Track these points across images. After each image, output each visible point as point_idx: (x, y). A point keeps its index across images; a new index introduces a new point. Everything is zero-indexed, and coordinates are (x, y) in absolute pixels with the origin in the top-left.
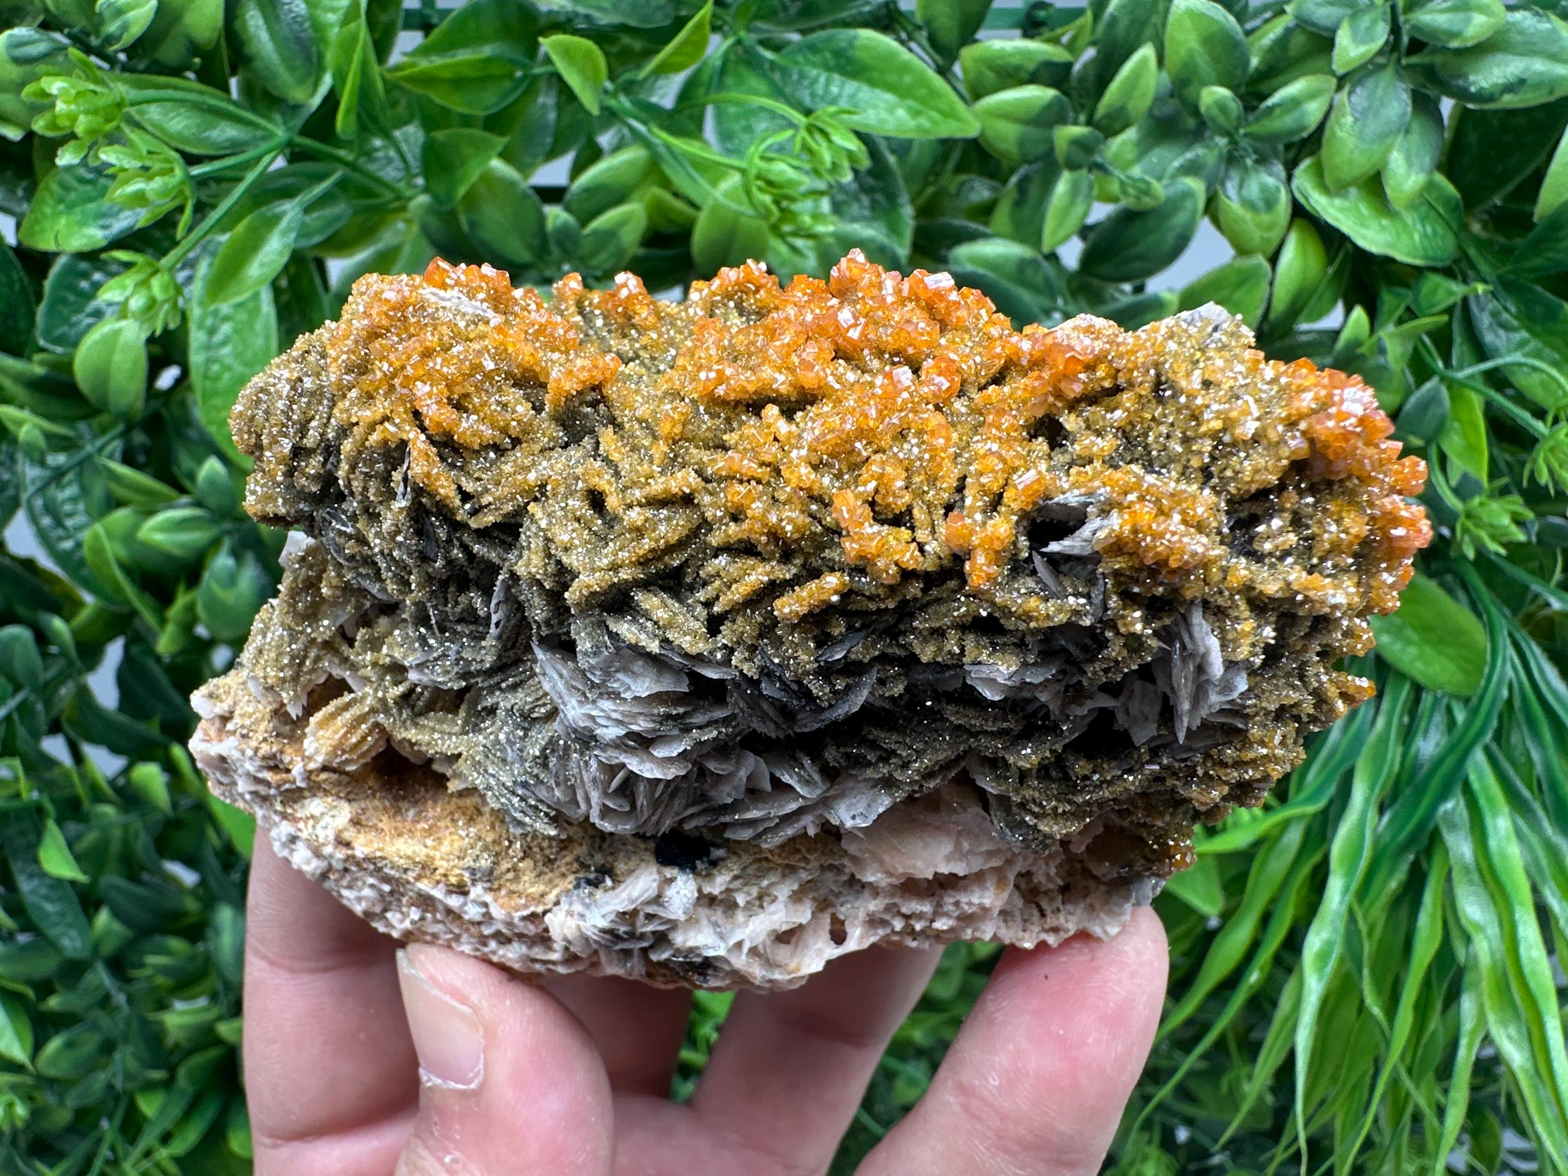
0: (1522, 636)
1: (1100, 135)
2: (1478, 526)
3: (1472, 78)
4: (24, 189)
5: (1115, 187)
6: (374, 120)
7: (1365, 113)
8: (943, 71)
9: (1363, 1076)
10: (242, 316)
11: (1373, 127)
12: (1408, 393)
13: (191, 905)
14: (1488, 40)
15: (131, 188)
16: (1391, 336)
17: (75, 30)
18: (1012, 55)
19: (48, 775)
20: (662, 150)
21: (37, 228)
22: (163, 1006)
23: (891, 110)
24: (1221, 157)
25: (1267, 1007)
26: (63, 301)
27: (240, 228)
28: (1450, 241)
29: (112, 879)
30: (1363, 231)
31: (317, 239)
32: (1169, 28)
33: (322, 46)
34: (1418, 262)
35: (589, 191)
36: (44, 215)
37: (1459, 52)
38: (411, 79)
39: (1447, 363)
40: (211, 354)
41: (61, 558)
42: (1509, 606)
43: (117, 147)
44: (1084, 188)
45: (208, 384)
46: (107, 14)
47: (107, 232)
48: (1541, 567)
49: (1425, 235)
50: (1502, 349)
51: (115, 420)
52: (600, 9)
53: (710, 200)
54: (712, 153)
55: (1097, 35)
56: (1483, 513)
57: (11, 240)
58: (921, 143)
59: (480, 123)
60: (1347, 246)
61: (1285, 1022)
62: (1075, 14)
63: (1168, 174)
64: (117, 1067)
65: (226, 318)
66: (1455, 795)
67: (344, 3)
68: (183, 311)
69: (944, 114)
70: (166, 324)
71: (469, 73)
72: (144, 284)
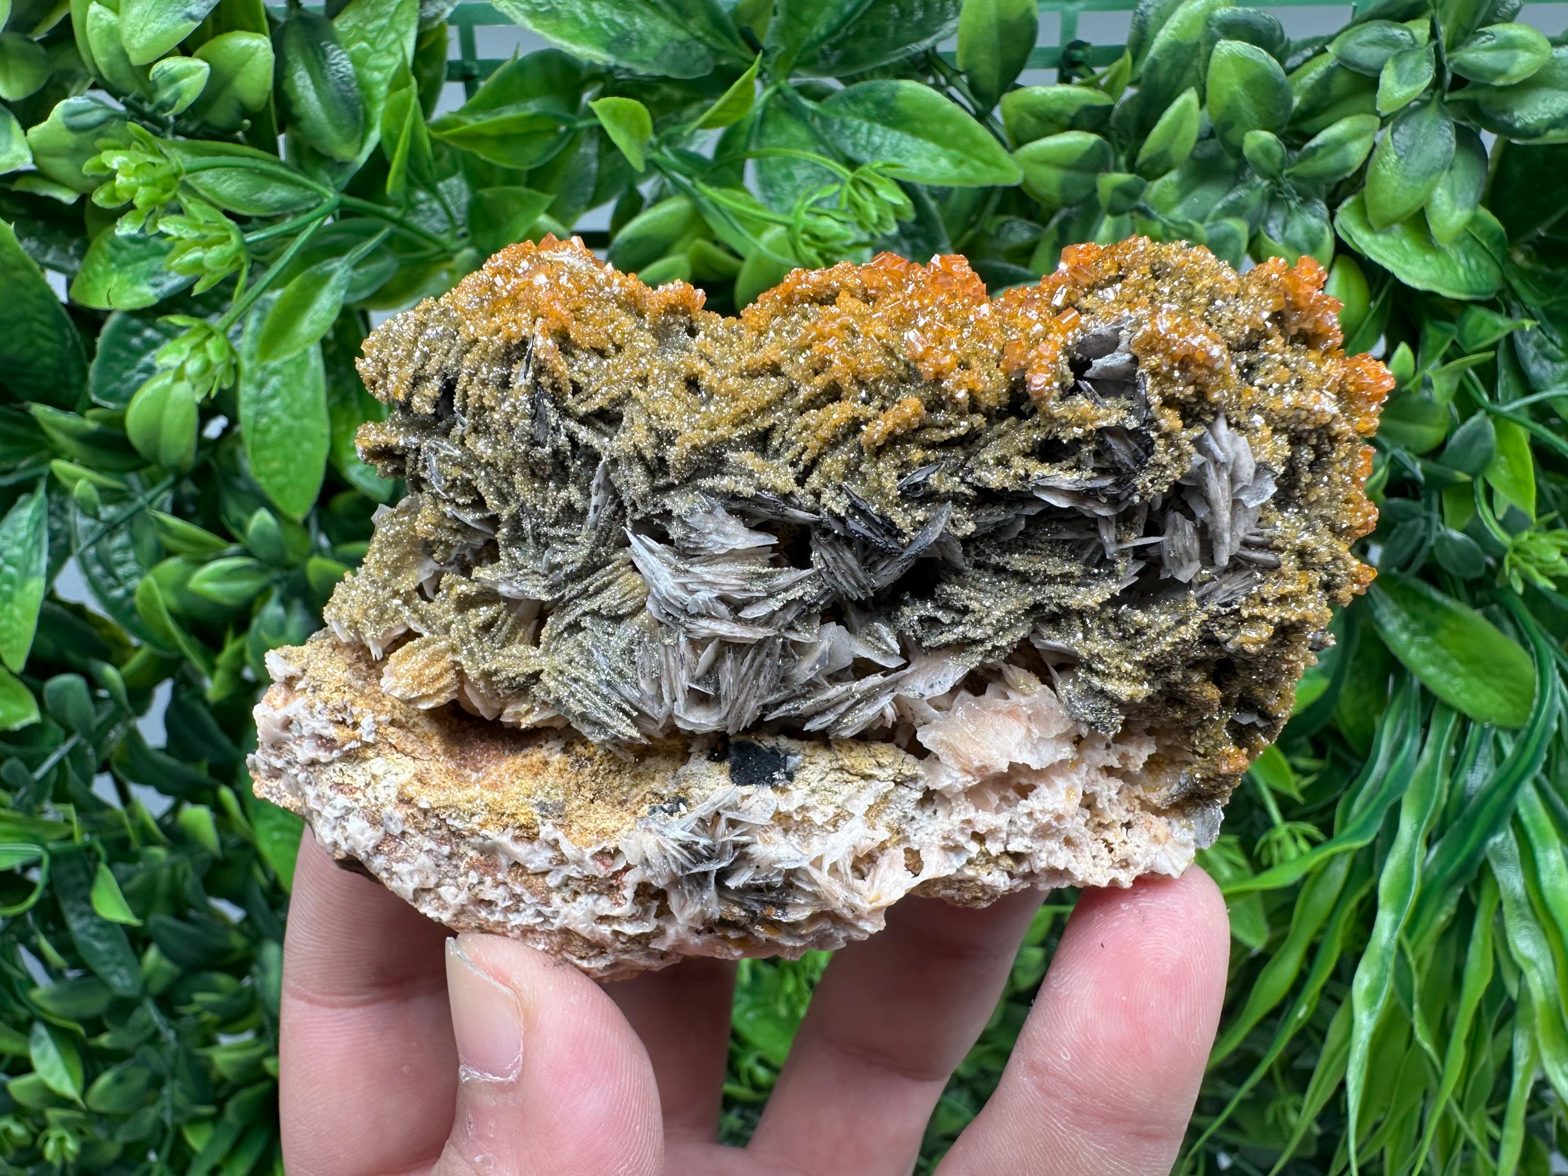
1: (1143, 179)
2: (1526, 561)
3: (1516, 114)
4: (76, 248)
5: (1157, 229)
6: (421, 176)
7: (1408, 150)
8: (981, 117)
9: (1412, 1109)
10: (291, 370)
11: (1418, 163)
12: (1453, 428)
13: (238, 941)
14: (1533, 77)
15: (189, 257)
16: (1436, 373)
17: (130, 98)
18: (1054, 100)
19: (96, 816)
20: (703, 200)
21: (89, 286)
22: (210, 1042)
23: (934, 159)
24: (1263, 197)
25: (1316, 1040)
26: (115, 358)
27: (292, 286)
28: (1494, 272)
29: (161, 918)
30: (1407, 267)
31: (365, 294)
32: (1212, 72)
33: (367, 104)
34: (1463, 297)
35: (632, 242)
36: (96, 274)
37: (1502, 89)
38: (459, 138)
39: (1493, 396)
40: (260, 406)
41: (112, 606)
42: (1555, 635)
43: (175, 218)
44: (1126, 229)
45: (258, 437)
46: (160, 81)
47: (158, 290)
49: (1469, 268)
50: (1548, 381)
51: (164, 472)
52: (642, 62)
53: (754, 251)
54: (754, 206)
55: (1136, 76)
56: (1529, 546)
57: (63, 297)
58: (962, 189)
59: (524, 179)
60: (1390, 281)
61: (1334, 1055)
62: (1112, 54)
63: (1211, 215)
64: (166, 1102)
65: (275, 372)
66: (1504, 829)
67: (391, 63)
68: (237, 369)
69: (987, 163)
70: (220, 385)
71: (515, 130)
72: (199, 347)
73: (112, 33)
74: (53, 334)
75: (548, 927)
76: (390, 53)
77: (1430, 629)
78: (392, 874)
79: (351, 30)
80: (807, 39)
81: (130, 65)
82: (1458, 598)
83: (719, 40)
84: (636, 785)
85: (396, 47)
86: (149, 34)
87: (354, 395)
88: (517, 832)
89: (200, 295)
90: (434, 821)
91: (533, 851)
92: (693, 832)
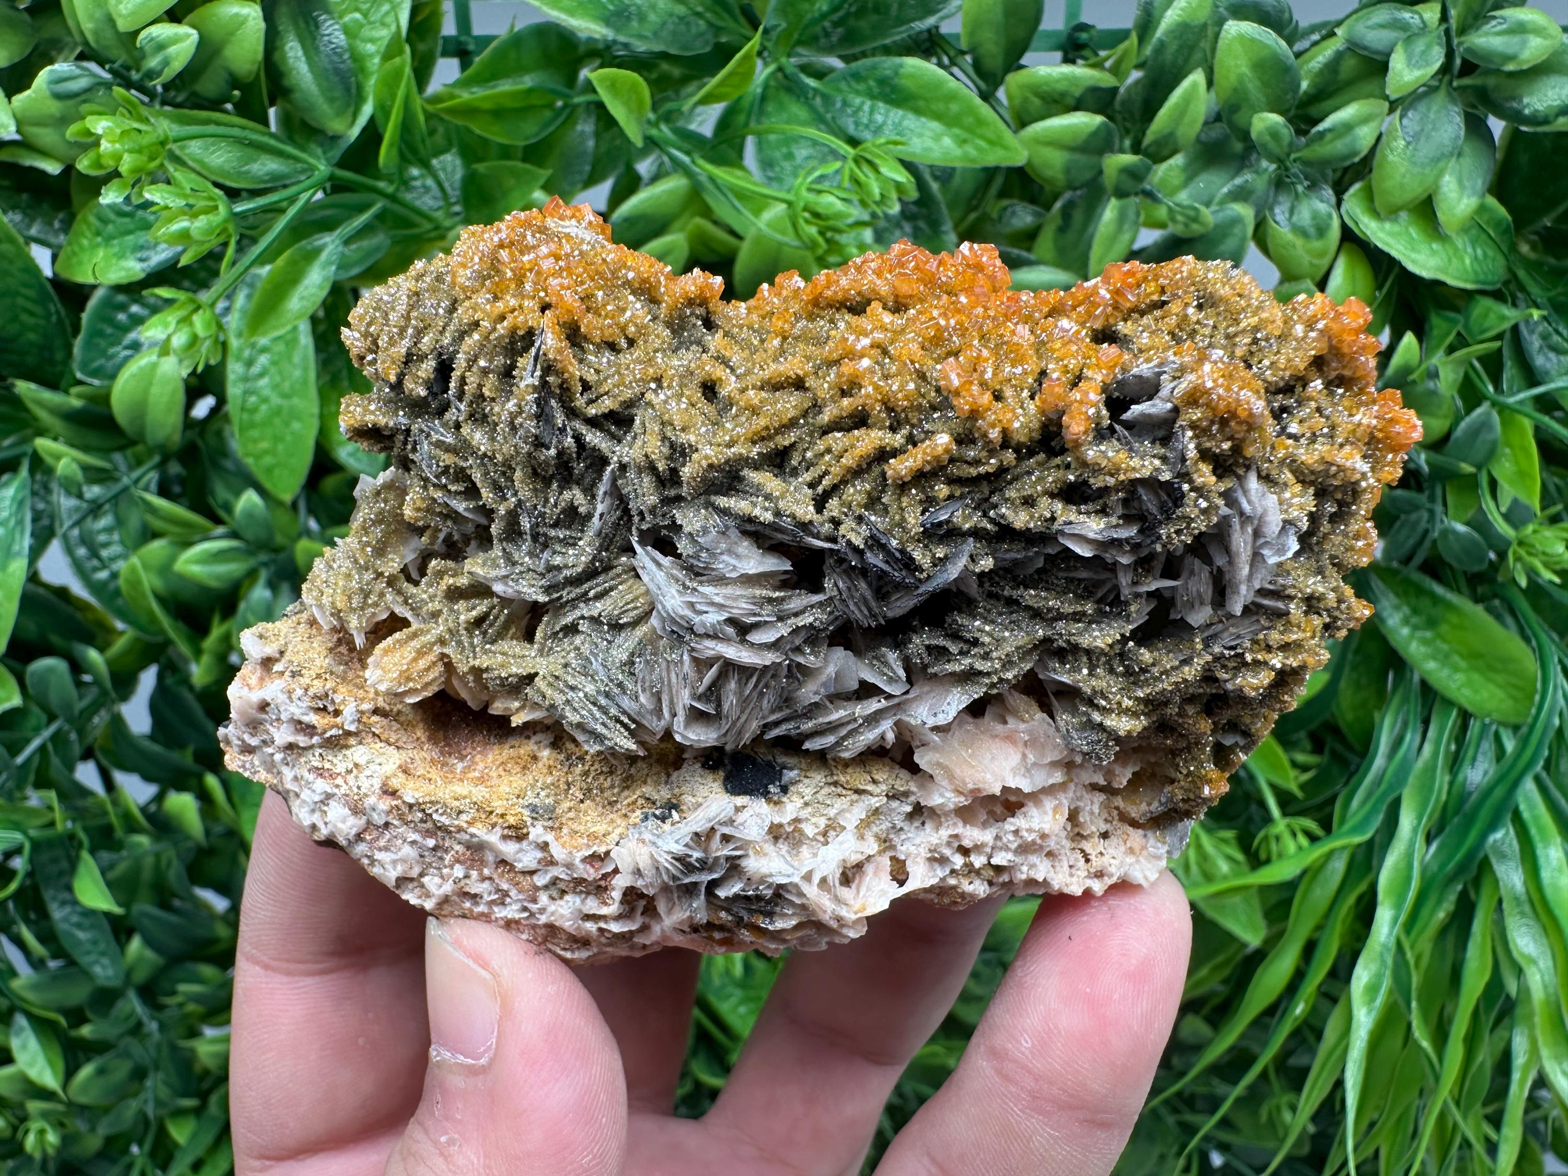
1: (1149, 161)
2: (1531, 553)
3: (1526, 100)
4: (61, 221)
5: (1162, 213)
6: (414, 151)
7: (1416, 136)
8: (986, 97)
9: (1407, 1110)
10: (280, 347)
11: (1426, 150)
12: (1458, 419)
13: (223, 932)
14: (1543, 63)
15: (176, 227)
16: (1443, 362)
17: (116, 66)
18: (1058, 81)
19: (80, 803)
20: (703, 179)
21: (75, 260)
22: (194, 1033)
23: (937, 138)
24: (1269, 182)
25: (1311, 1038)
26: (101, 334)
27: (281, 261)
28: (1501, 262)
29: (145, 907)
30: (1413, 255)
31: (355, 271)
32: (1219, 54)
33: (360, 77)
34: (1469, 286)
35: (629, 221)
36: (82, 248)
37: (1511, 74)
38: (452, 111)
39: (1497, 383)
40: (248, 385)
41: (96, 588)
42: (1555, 629)
43: (162, 186)
44: (1131, 214)
45: (245, 416)
46: (148, 49)
47: (145, 265)
49: (1476, 257)
50: (1553, 373)
51: (151, 452)
52: (641, 37)
53: (753, 231)
54: (755, 184)
55: (1142, 59)
56: (1533, 540)
57: (48, 272)
58: (965, 170)
59: (520, 154)
60: (1396, 270)
61: (1332, 1050)
62: (1120, 36)
63: (1217, 199)
64: (149, 1095)
65: (264, 350)
66: (1504, 825)
67: (384, 34)
68: (224, 345)
69: (991, 143)
70: (207, 360)
71: (510, 104)
72: (185, 320)
74: (38, 310)
75: (534, 921)
76: (383, 24)
77: (1432, 623)
78: (373, 862)
80: (809, 16)
81: (117, 33)
82: (1459, 592)
83: (719, 16)
84: (628, 788)
85: (390, 19)
87: (343, 373)
88: (506, 832)
89: (186, 268)
90: (420, 815)
91: (521, 850)
92: (686, 845)
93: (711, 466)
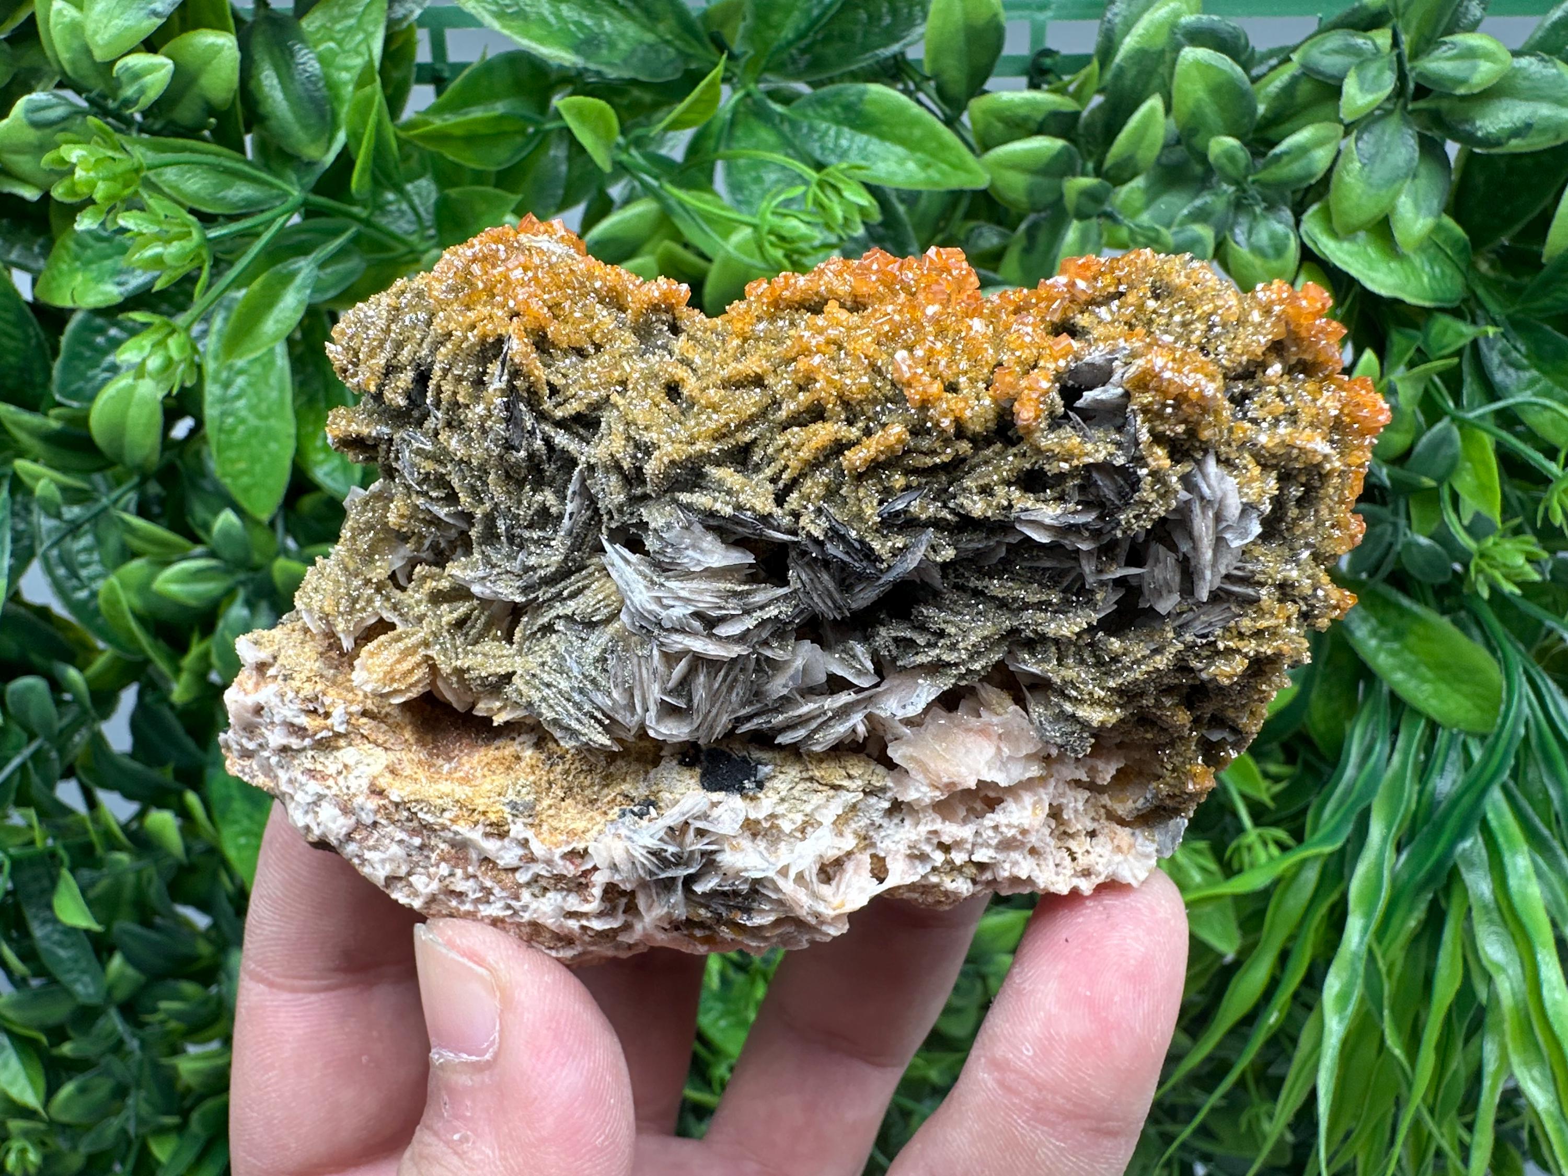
0: (1537, 672)
1: (1107, 184)
2: (1491, 566)
3: (1478, 123)
4: (41, 247)
5: (1123, 234)
6: (389, 177)
7: (1372, 158)
8: (951, 122)
9: (1384, 1115)
10: (257, 369)
11: (1381, 172)
12: (1419, 434)
13: (204, 949)
14: (1494, 86)
15: (149, 253)
16: (1403, 379)
17: (93, 94)
18: (1020, 106)
19: (61, 821)
20: (672, 202)
21: (54, 285)
22: (176, 1051)
23: (901, 162)
24: (1229, 204)
25: (1286, 1043)
26: (79, 356)
27: (256, 285)
28: (1459, 280)
29: (126, 925)
30: (1373, 274)
31: (331, 294)
32: (1177, 79)
33: (335, 104)
34: (1427, 304)
35: (601, 243)
36: (61, 273)
37: (1463, 98)
38: (426, 137)
39: (1458, 403)
40: (226, 406)
41: (76, 608)
42: (1522, 641)
43: (135, 212)
44: (1094, 236)
45: (223, 437)
46: (124, 79)
47: (122, 289)
48: (1555, 602)
49: (1434, 276)
50: (1513, 388)
51: (130, 472)
52: (610, 64)
53: (722, 253)
54: (723, 208)
55: (1104, 83)
56: (1496, 553)
57: (27, 294)
58: (931, 193)
59: (493, 179)
60: (1356, 289)
61: (1305, 1063)
62: (1081, 62)
63: (1177, 220)
64: (129, 1112)
65: (241, 372)
66: (1473, 834)
67: (358, 62)
68: (199, 367)
69: (954, 166)
70: (183, 382)
71: (482, 130)
72: (160, 344)
73: (75, 29)
74: (17, 333)
75: (517, 919)
76: (358, 53)
77: (1398, 635)
78: (364, 861)
79: (318, 29)
80: (776, 44)
81: (94, 63)
82: (1427, 604)
83: (688, 43)
84: (607, 786)
85: (363, 48)
86: (112, 30)
87: (321, 395)
88: (488, 829)
89: (161, 293)
90: (406, 814)
91: (503, 848)
92: (661, 840)
93: (672, 462)
